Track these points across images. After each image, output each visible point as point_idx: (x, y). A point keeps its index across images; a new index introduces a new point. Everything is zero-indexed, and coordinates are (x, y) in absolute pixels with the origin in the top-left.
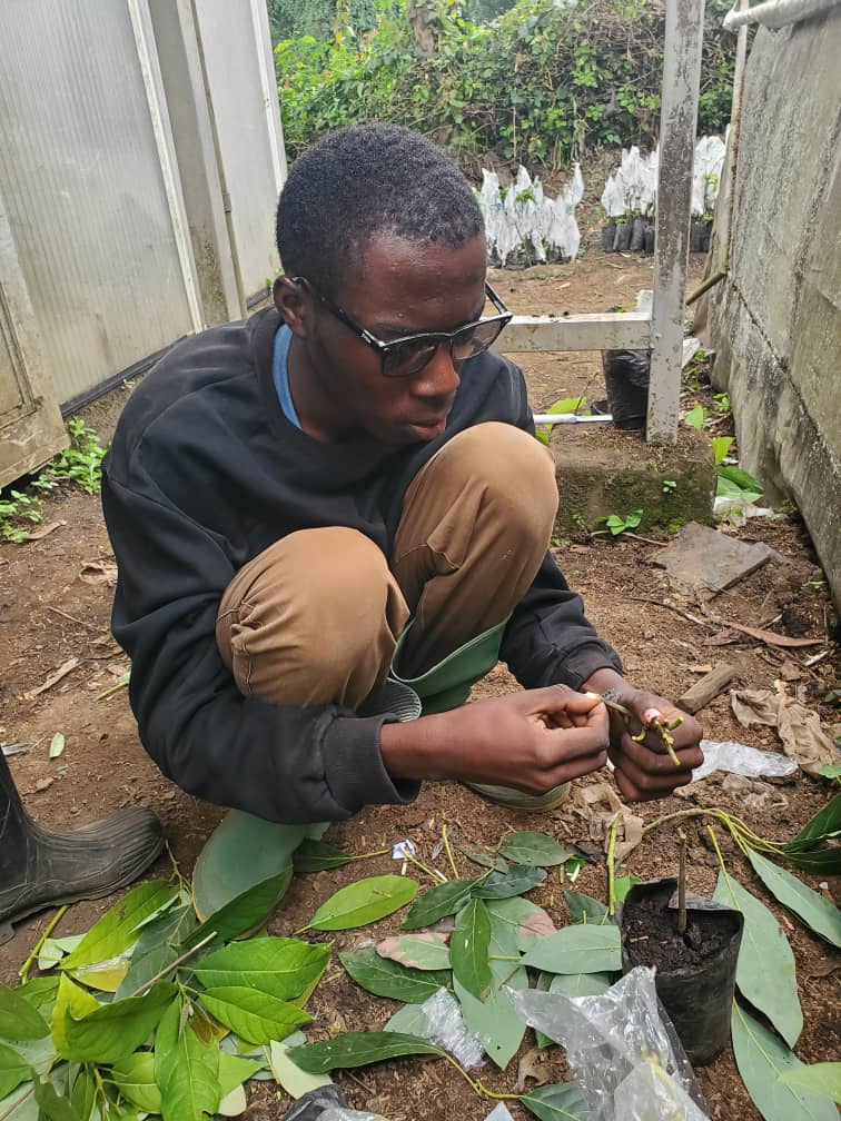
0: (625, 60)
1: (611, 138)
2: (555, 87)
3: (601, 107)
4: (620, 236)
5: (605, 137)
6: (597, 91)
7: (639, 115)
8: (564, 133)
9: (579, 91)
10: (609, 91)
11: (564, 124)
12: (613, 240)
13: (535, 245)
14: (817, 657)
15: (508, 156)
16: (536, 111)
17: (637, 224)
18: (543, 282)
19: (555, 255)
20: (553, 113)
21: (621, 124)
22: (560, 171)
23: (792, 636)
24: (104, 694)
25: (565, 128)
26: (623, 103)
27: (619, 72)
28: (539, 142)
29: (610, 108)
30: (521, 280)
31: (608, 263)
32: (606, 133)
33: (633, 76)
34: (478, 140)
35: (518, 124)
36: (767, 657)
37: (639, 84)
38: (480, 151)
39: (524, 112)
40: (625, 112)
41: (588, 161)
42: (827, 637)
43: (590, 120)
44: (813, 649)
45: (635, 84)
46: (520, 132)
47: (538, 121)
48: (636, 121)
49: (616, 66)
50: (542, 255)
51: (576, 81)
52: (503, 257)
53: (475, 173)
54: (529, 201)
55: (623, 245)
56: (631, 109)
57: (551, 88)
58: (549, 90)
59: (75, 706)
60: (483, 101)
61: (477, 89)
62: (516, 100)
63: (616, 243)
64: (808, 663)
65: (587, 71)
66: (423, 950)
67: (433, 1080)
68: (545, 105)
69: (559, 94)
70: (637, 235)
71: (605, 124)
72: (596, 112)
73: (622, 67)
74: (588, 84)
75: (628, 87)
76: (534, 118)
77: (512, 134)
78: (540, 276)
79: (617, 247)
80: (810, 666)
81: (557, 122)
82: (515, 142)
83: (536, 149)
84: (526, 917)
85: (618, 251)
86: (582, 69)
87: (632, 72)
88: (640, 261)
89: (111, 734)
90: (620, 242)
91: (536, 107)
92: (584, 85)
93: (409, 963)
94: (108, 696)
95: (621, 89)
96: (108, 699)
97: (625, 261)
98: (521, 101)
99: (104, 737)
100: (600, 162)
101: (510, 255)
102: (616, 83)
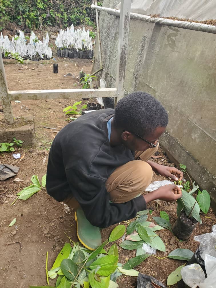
0: (50, 3)
1: (49, 23)
2: (32, 7)
3: (46, 14)
4: (62, 53)
5: (47, 23)
6: (44, 10)
7: (56, 18)
8: (36, 20)
9: (39, 9)
10: (47, 10)
11: (36, 18)
12: (61, 54)
13: (40, 55)
14: (163, 159)
15: (20, 25)
16: (27, 13)
17: (66, 50)
18: (45, 65)
19: (46, 58)
20: (32, 14)
21: (51, 20)
22: (36, 31)
23: (157, 156)
24: (13, 204)
25: (36, 19)
26: (52, 14)
27: (49, 6)
28: (29, 22)
29: (48, 15)
30: (38, 64)
31: (61, 60)
32: (47, 22)
33: (53, 7)
34: (10, 19)
35: (22, 16)
36: (154, 161)
37: (55, 10)
38: (11, 22)
39: (24, 12)
40: (52, 17)
41: (43, 29)
42: (163, 155)
43: (43, 18)
44: (162, 158)
45: (54, 9)
46: (23, 18)
47: (28, 15)
48: (55, 20)
49: (48, 4)
50: (42, 57)
51: (38, 6)
52: (31, 57)
53: (10, 28)
54: (37, 42)
55: (63, 56)
56: (54, 16)
57: (31, 7)
58: (30, 7)
59: (5, 209)
60: (11, 8)
61: (9, 4)
62: (21, 9)
63: (61, 55)
64: (162, 161)
65: (41, 4)
66: (135, 237)
67: (150, 261)
68: (29, 11)
69: (33, 9)
70: (67, 53)
71: (47, 19)
72: (45, 15)
73: (50, 4)
74: (42, 8)
75: (52, 10)
76: (27, 15)
77: (20, 18)
78: (44, 63)
79: (62, 56)
80: (163, 161)
81: (34, 17)
82: (22, 21)
83: (28, 23)
84: (149, 225)
85: (62, 57)
86: (39, 3)
87: (53, 6)
88: (69, 60)
89: (23, 214)
90: (63, 55)
91: (27, 12)
92: (41, 8)
93: (134, 240)
94: (14, 204)
95: (51, 10)
96: (14, 205)
97: (65, 60)
98: (23, 9)
99: (22, 215)
100: (47, 29)
101: (33, 56)
102: (49, 8)
